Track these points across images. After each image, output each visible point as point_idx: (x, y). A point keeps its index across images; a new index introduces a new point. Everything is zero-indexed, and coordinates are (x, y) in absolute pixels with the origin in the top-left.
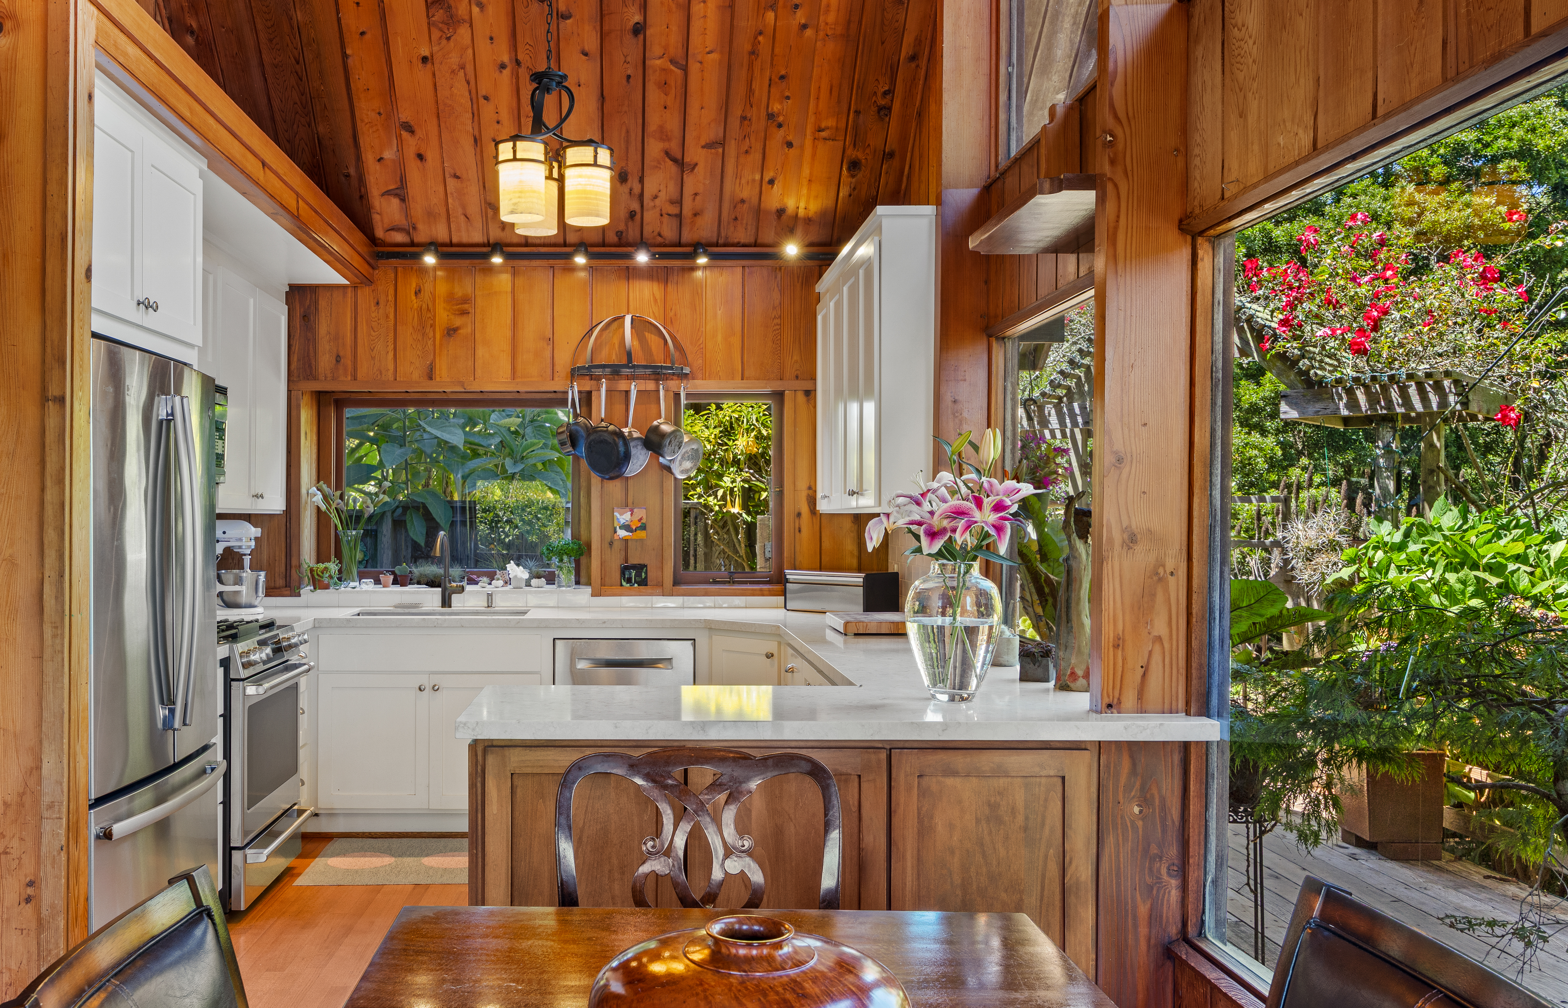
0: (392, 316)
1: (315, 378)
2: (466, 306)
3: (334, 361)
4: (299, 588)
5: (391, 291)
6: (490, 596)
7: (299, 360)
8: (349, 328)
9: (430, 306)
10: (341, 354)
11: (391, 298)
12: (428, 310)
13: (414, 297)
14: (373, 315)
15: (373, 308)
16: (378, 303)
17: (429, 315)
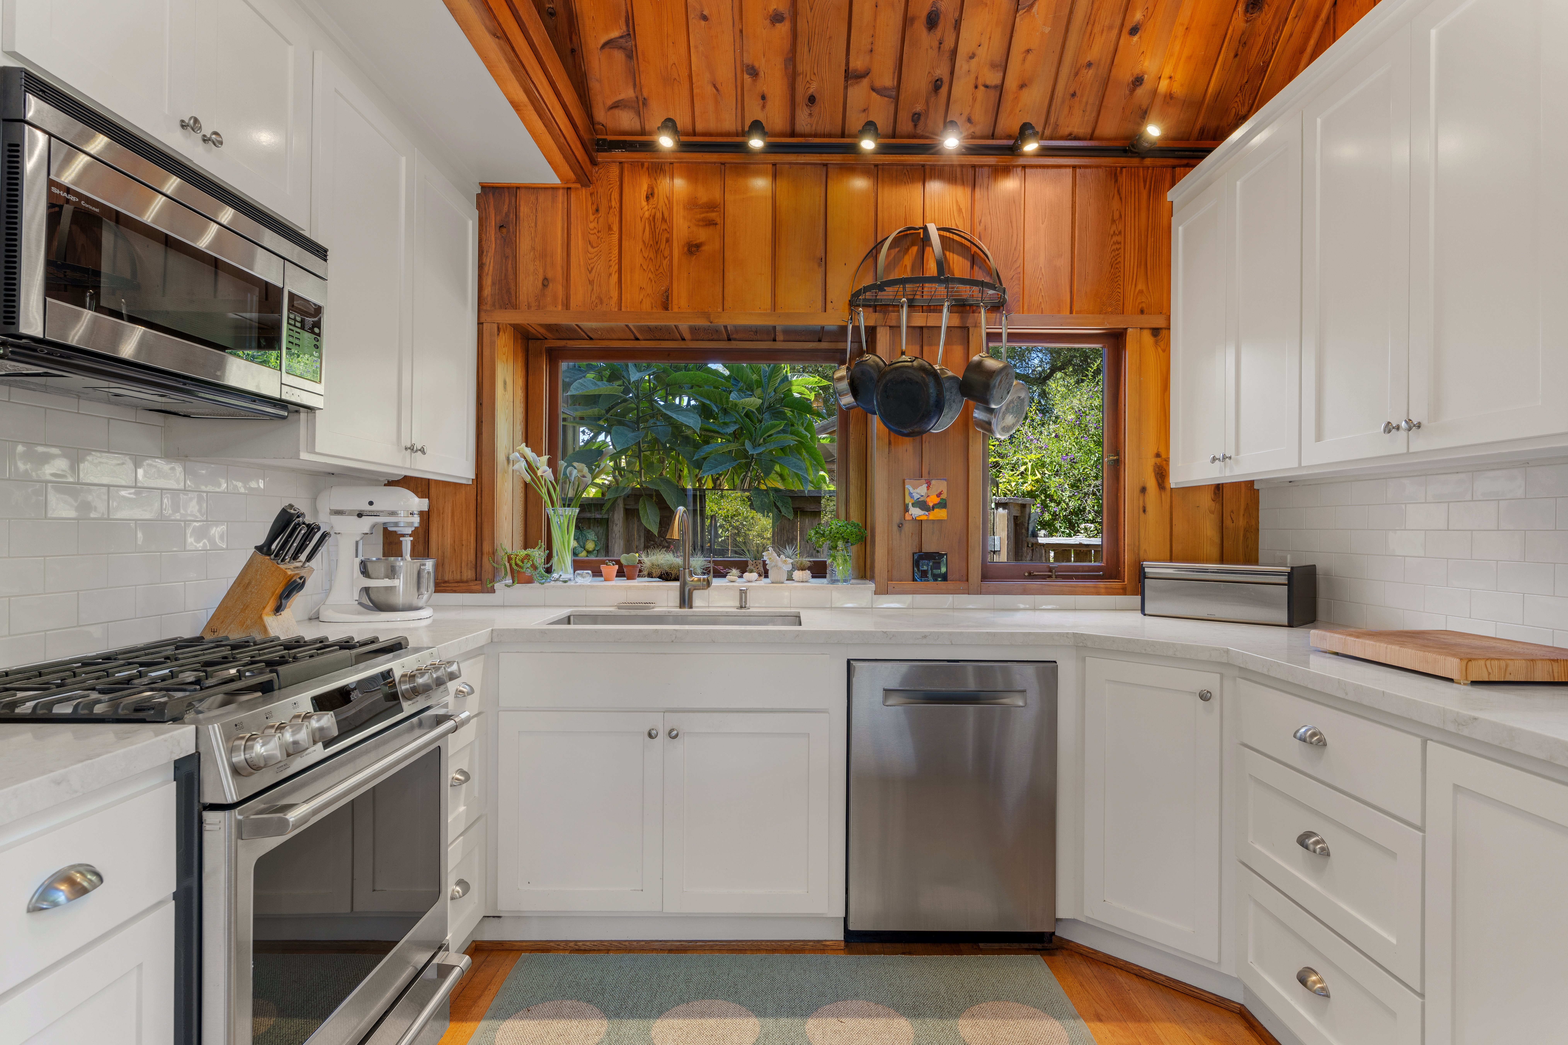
0: (616, 228)
1: (515, 307)
2: (713, 215)
3: (540, 285)
4: (493, 580)
5: (615, 195)
6: (743, 593)
7: (493, 284)
8: (559, 242)
9: (666, 215)
10: (549, 276)
11: (615, 203)
12: (664, 219)
13: (644, 203)
14: (592, 226)
15: (592, 217)
16: (597, 210)
17: (664, 226)
